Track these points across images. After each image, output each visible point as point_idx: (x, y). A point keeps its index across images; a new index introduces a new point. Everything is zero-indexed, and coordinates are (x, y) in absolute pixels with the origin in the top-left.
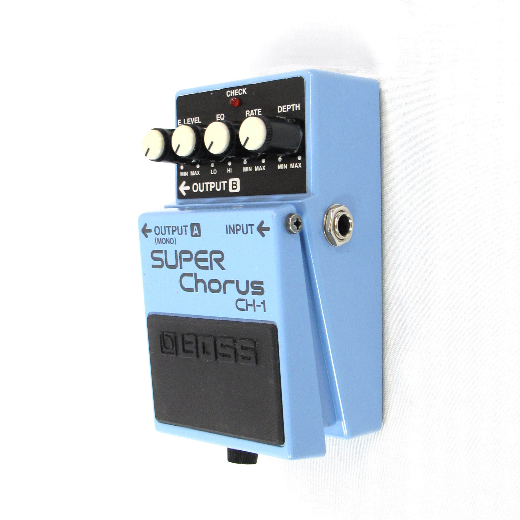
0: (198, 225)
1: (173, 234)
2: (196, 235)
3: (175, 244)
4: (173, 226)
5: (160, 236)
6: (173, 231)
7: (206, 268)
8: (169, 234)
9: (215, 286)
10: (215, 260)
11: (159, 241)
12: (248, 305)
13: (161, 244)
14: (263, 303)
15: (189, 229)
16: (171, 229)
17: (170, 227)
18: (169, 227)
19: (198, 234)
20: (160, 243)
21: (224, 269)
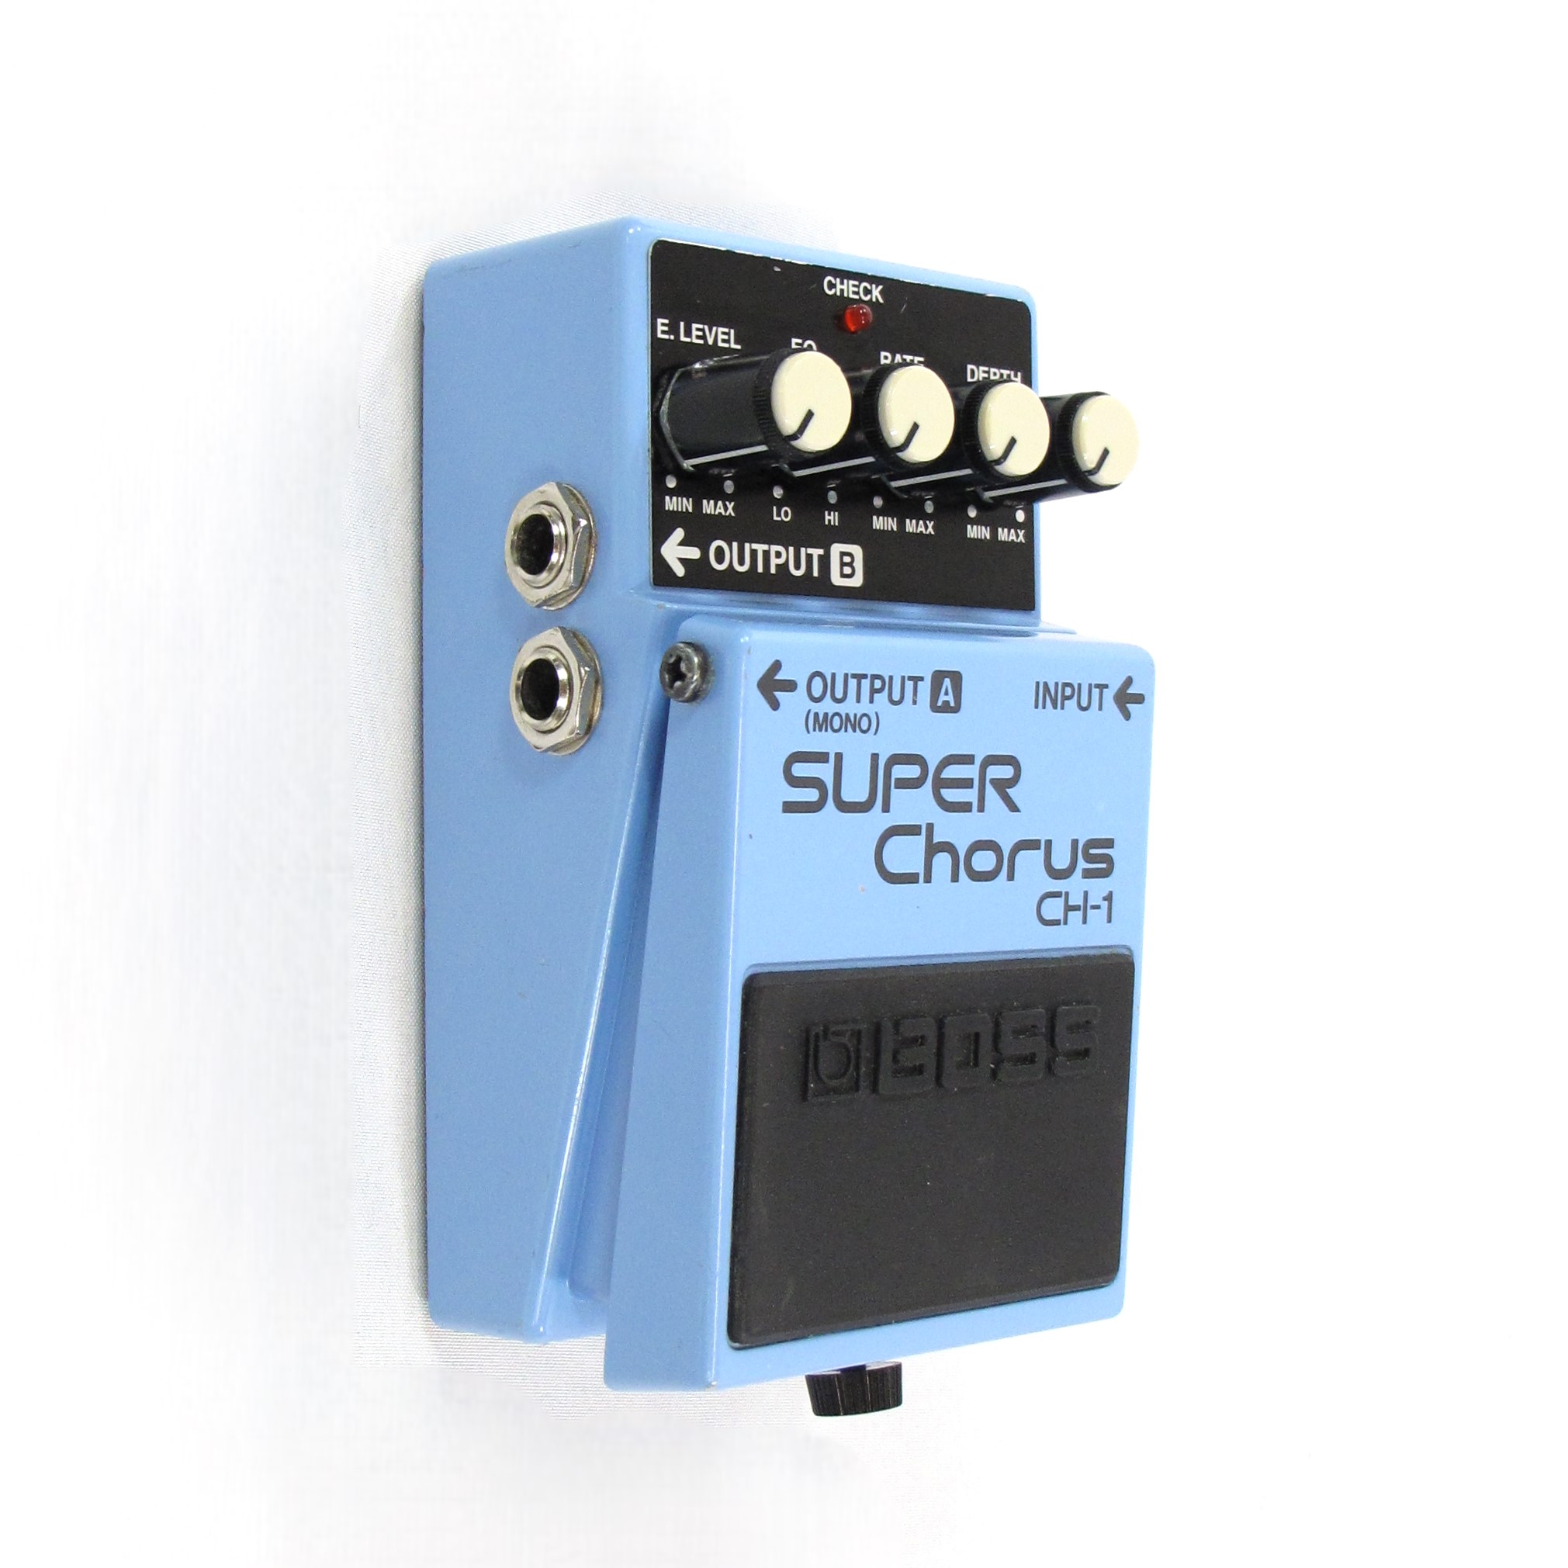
0: (956, 678)
1: (871, 701)
2: (946, 708)
3: (875, 734)
4: (875, 677)
5: (827, 706)
6: (874, 691)
7: (965, 807)
8: (858, 701)
9: (984, 861)
10: (996, 783)
11: (822, 723)
12: (1069, 908)
13: (826, 730)
14: (1109, 898)
15: (925, 688)
16: (866, 683)
17: (865, 676)
18: (859, 677)
19: (952, 704)
20: (820, 730)
21: (1018, 810)
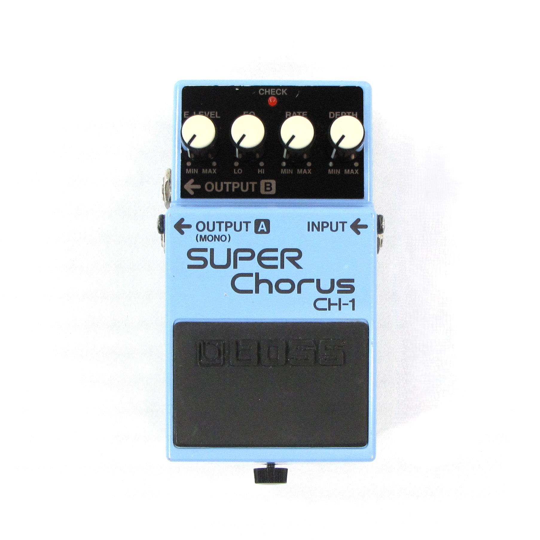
1: (226, 230)
2: (262, 232)
3: (229, 242)
4: (226, 223)
5: (206, 233)
6: (227, 227)
7: (273, 267)
8: (220, 231)
9: (285, 286)
10: (289, 258)
11: (204, 238)
12: (331, 304)
13: (206, 241)
14: (353, 301)
15: (252, 226)
16: (223, 225)
17: (223, 222)
18: (220, 223)
19: (265, 231)
20: (203, 241)
21: (301, 268)
